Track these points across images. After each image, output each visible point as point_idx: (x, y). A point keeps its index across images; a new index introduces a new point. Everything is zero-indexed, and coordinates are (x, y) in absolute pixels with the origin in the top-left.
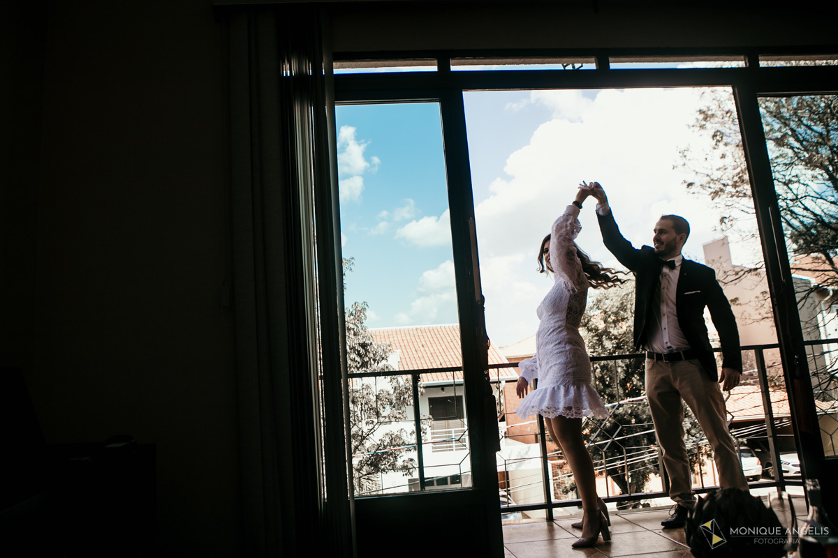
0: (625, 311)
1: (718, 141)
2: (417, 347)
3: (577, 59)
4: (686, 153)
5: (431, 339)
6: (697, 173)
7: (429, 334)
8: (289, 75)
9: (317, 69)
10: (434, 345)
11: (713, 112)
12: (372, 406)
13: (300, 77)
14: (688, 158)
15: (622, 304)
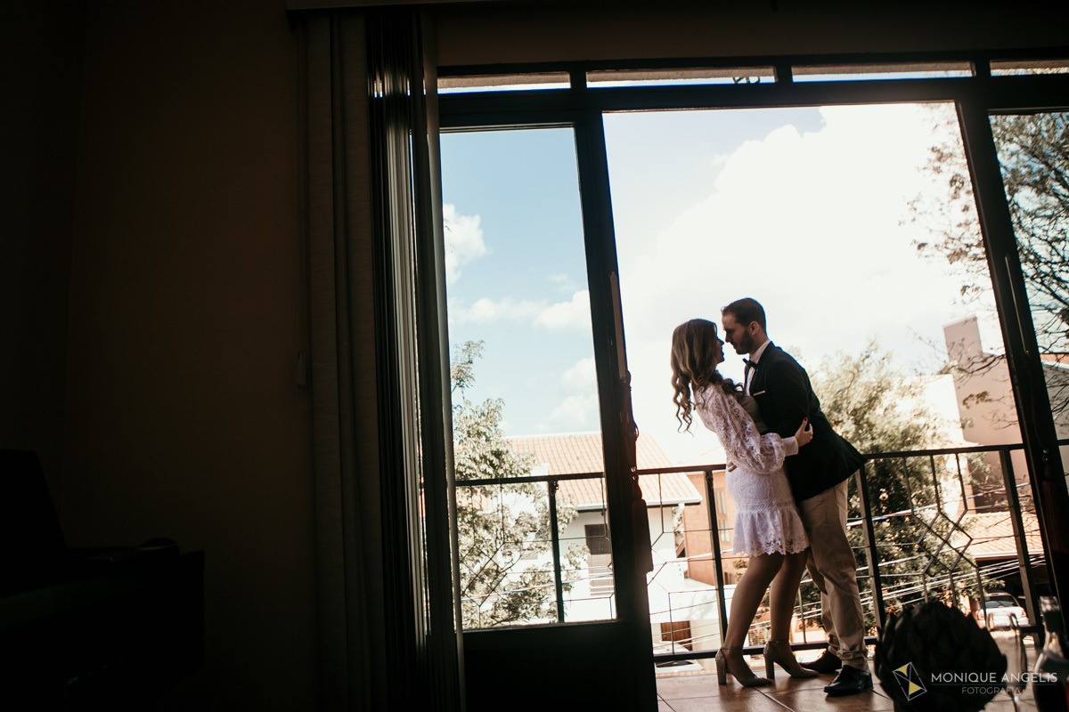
0: (839, 412)
1: (958, 188)
2: (570, 460)
3: (751, 70)
4: (916, 205)
5: (588, 450)
6: (931, 230)
7: (585, 443)
8: (381, 96)
9: (416, 87)
10: (592, 458)
11: (951, 151)
12: (509, 532)
13: (395, 99)
14: (918, 211)
15: (835, 402)
